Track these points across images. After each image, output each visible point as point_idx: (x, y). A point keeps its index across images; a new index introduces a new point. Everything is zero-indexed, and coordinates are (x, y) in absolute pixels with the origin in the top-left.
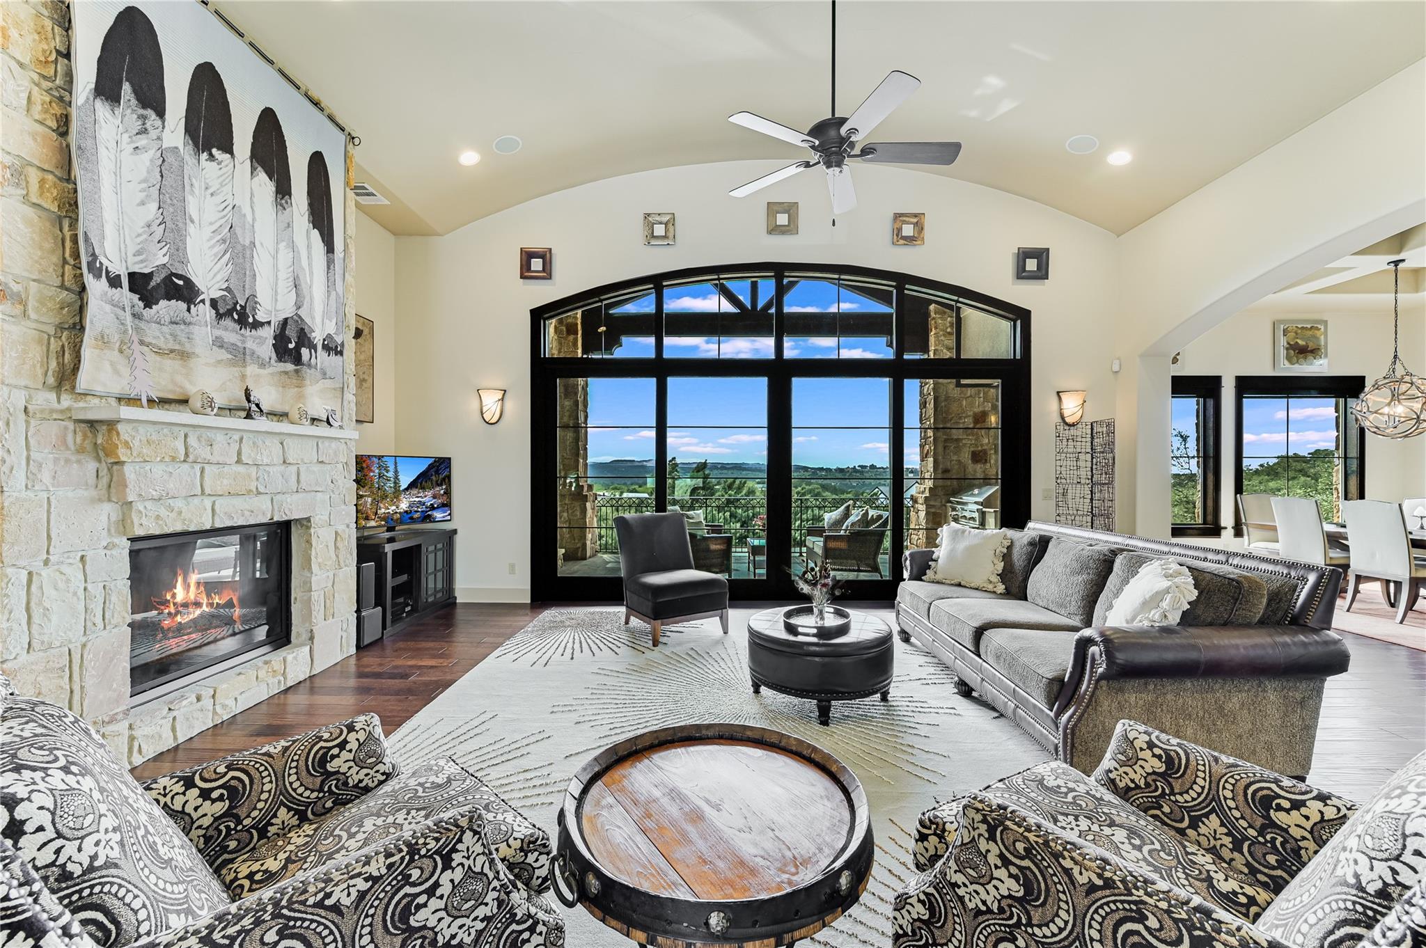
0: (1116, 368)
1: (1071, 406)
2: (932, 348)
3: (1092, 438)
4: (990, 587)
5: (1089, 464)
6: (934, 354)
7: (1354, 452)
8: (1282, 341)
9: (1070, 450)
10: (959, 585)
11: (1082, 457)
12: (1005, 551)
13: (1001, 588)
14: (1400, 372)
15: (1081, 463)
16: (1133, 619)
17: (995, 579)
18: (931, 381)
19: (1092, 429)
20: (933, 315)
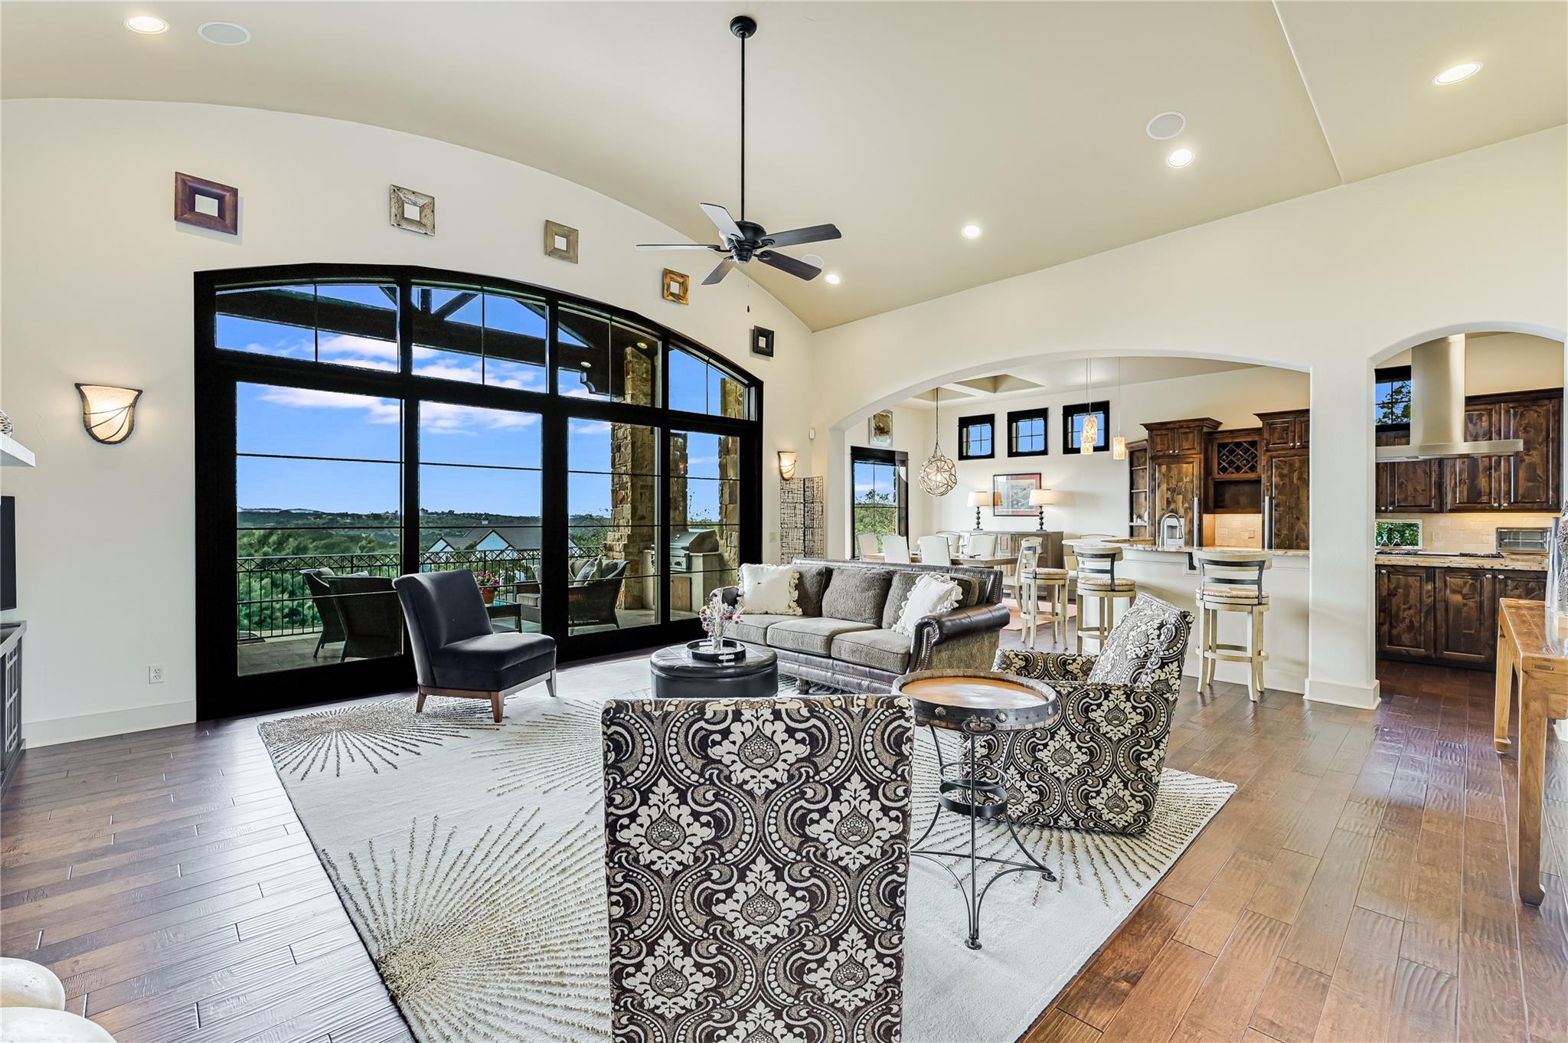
0: (812, 436)
1: (787, 463)
2: (629, 392)
3: (804, 491)
4: (791, 611)
5: (802, 513)
6: (632, 398)
7: (903, 505)
8: (873, 425)
9: (790, 501)
10: (767, 613)
11: (798, 506)
12: (797, 581)
13: (799, 611)
14: (939, 454)
15: (798, 512)
16: (934, 609)
17: (794, 605)
18: (629, 426)
19: (804, 484)
20: (629, 357)
